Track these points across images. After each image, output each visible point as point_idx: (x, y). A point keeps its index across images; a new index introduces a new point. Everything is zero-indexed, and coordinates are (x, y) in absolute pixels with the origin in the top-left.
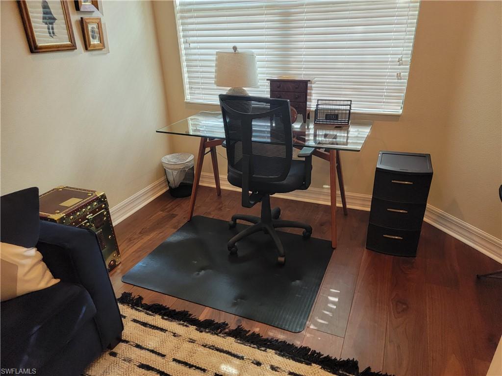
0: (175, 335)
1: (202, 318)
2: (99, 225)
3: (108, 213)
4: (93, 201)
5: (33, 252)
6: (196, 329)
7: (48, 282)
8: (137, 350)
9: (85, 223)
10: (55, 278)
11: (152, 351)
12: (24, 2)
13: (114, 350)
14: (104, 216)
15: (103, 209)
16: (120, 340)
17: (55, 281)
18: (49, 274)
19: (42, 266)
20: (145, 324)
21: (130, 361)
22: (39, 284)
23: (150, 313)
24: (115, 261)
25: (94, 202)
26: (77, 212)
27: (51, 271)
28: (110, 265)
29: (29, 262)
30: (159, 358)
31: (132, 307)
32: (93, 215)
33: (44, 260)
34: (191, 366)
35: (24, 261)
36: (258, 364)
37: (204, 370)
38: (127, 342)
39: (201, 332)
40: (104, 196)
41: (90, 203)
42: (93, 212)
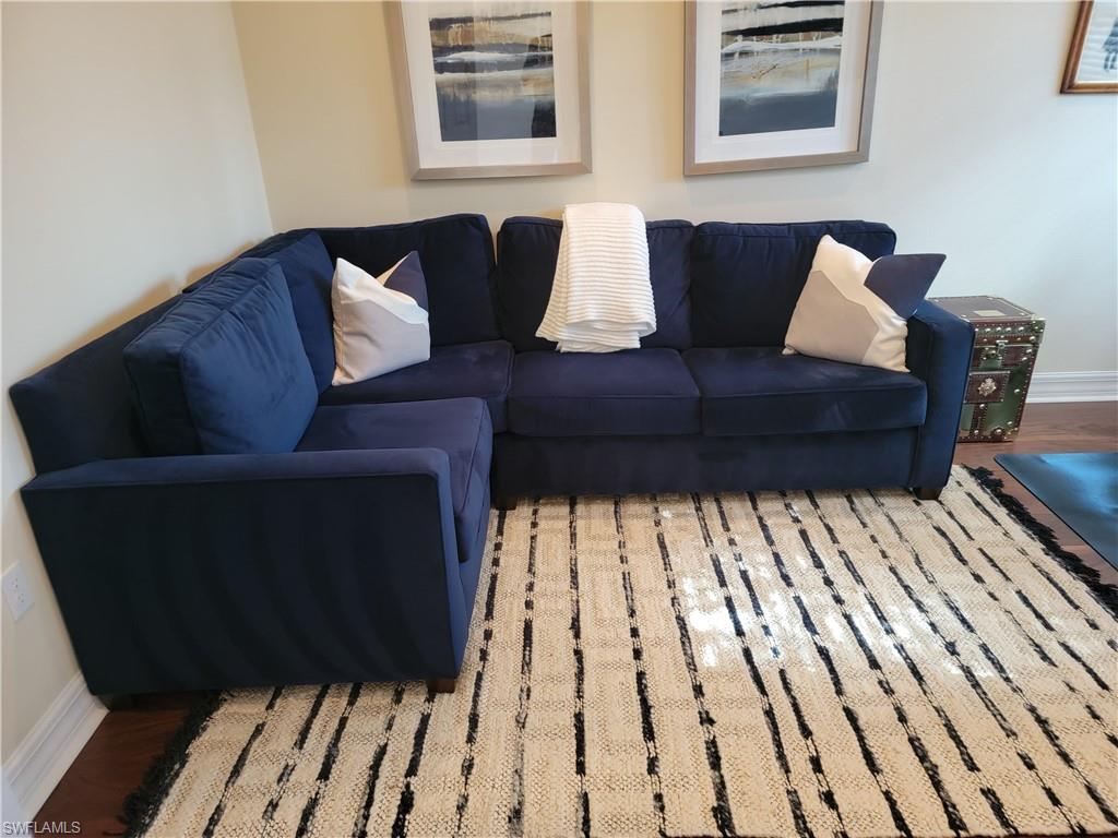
0: (1006, 534)
1: (1066, 548)
2: (1009, 362)
3: (1035, 353)
4: (1020, 323)
5: (901, 323)
6: (1043, 550)
7: (895, 366)
8: (947, 517)
9: (990, 349)
10: (907, 367)
11: (963, 528)
12: (1091, 4)
13: (921, 501)
14: (1026, 354)
15: (1029, 342)
16: (935, 496)
17: (904, 369)
18: (902, 357)
19: (901, 344)
20: (978, 504)
21: (929, 517)
22: (888, 360)
23: (998, 501)
24: (1004, 433)
25: (1022, 325)
26: (988, 327)
27: (907, 357)
28: (993, 433)
29: (891, 331)
30: (964, 537)
31: (980, 484)
32: (1009, 343)
33: (907, 339)
34: (995, 565)
35: (887, 327)
36: (1094, 626)
37: (1008, 579)
38: (940, 503)
39: (1047, 554)
40: (1041, 324)
41: (1014, 324)
42: (1012, 340)
